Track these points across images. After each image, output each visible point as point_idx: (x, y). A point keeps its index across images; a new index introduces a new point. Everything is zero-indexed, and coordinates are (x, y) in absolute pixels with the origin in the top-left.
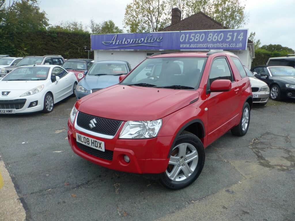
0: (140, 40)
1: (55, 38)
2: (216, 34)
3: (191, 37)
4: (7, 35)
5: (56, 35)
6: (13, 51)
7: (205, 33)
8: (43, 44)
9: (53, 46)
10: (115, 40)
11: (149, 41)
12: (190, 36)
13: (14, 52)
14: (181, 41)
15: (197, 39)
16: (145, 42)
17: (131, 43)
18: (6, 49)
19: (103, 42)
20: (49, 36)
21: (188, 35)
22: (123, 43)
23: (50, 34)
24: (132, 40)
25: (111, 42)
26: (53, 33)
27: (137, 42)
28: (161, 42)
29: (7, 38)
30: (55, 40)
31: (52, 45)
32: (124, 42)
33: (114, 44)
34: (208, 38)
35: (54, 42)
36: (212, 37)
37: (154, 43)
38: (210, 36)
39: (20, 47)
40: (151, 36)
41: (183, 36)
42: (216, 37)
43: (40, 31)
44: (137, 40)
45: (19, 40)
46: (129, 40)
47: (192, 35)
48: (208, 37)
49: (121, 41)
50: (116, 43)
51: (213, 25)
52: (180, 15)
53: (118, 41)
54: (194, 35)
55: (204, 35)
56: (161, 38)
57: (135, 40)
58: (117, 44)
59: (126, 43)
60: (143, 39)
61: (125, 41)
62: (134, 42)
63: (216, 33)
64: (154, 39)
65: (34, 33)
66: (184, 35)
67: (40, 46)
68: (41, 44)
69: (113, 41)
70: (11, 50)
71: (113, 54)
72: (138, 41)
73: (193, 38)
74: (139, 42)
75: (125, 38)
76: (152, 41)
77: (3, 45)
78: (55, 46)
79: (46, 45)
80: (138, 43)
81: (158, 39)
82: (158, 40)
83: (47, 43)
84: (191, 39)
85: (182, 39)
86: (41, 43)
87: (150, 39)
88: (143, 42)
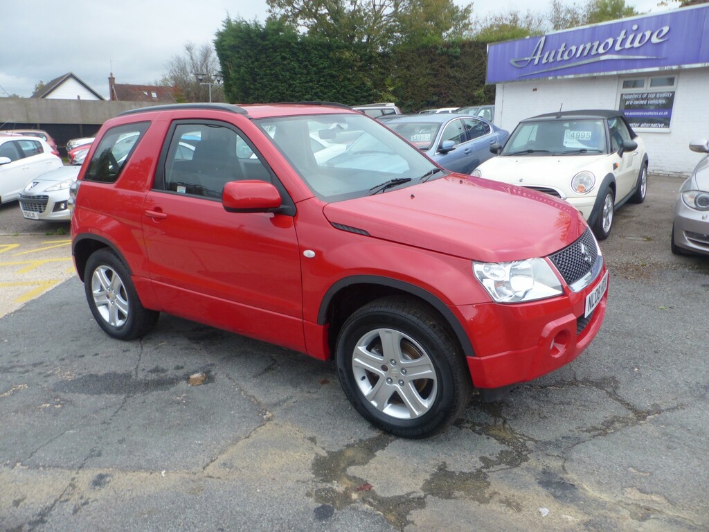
1: (456, 58)
4: (361, 62)
5: (458, 50)
6: (370, 95)
8: (429, 74)
9: (451, 78)
10: (539, 52)
11: (628, 45)
13: (371, 98)
16: (617, 48)
17: (578, 55)
18: (357, 93)
19: (512, 61)
20: (443, 54)
22: (559, 58)
23: (445, 49)
24: (581, 48)
25: (529, 59)
26: (452, 47)
27: (594, 52)
28: (665, 43)
29: (361, 69)
30: (455, 62)
31: (448, 76)
32: (562, 56)
33: (536, 62)
35: (452, 67)
37: (642, 50)
39: (384, 84)
40: (635, 27)
43: (425, 47)
44: (596, 44)
45: (383, 71)
46: (574, 48)
49: (553, 53)
50: (540, 59)
53: (547, 54)
56: (666, 29)
57: (588, 46)
58: (544, 61)
59: (566, 57)
60: (610, 41)
61: (563, 52)
62: (585, 53)
64: (643, 36)
65: (413, 52)
67: (422, 81)
68: (424, 76)
69: (535, 54)
70: (365, 94)
71: (535, 90)
72: (597, 50)
74: (601, 50)
75: (563, 45)
76: (636, 44)
77: (353, 84)
78: (454, 77)
79: (435, 76)
80: (598, 55)
81: (655, 34)
82: (655, 40)
83: (437, 71)
86: (424, 72)
87: (631, 37)
88: (611, 50)
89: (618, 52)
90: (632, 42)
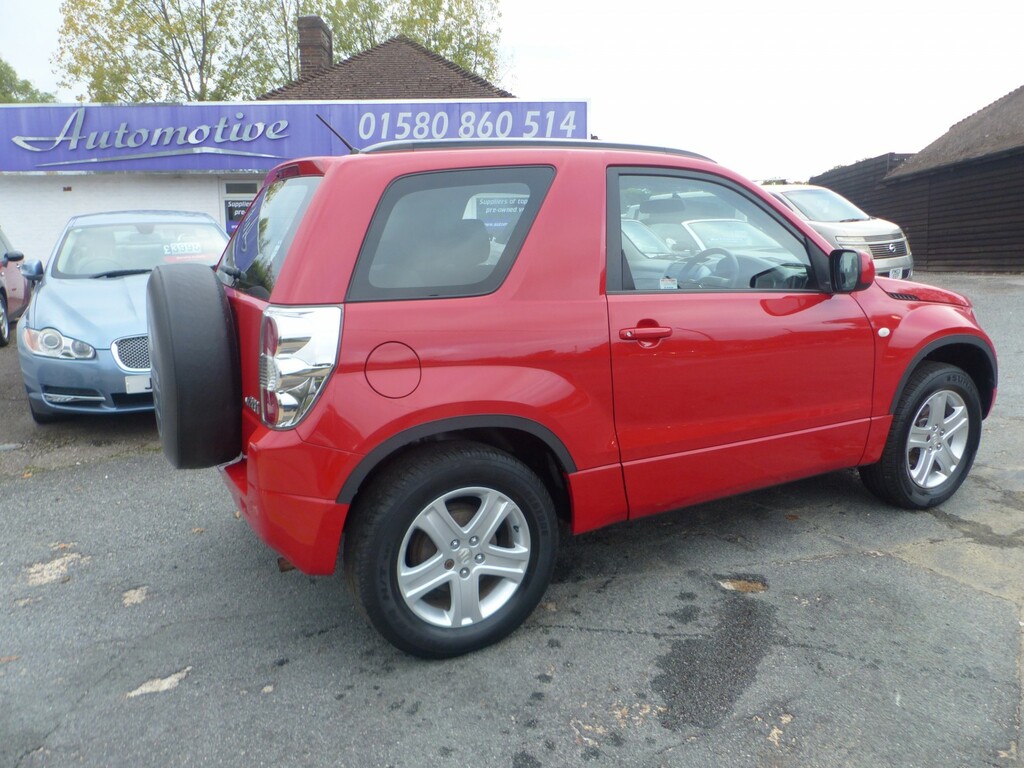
0: (196, 131)
2: (487, 114)
3: (400, 124)
7: (447, 108)
10: (77, 130)
11: (234, 137)
12: (393, 120)
14: (364, 137)
15: (421, 131)
16: (218, 138)
17: (154, 142)
19: (18, 140)
21: (386, 117)
22: (118, 144)
24: (157, 133)
25: (59, 139)
27: (180, 140)
28: (286, 140)
32: (123, 140)
33: (73, 145)
34: (461, 129)
36: (476, 125)
37: (254, 145)
38: (468, 119)
40: (240, 115)
41: (368, 120)
42: (489, 125)
44: (183, 130)
46: (145, 134)
47: (402, 115)
48: (461, 124)
49: (105, 136)
50: (81, 142)
51: (460, 85)
52: (327, 45)
53: (93, 136)
54: (409, 115)
55: (444, 115)
56: (284, 124)
57: (170, 131)
58: (89, 146)
59: (131, 143)
60: (206, 130)
61: (126, 136)
62: (167, 141)
63: (488, 110)
64: (254, 129)
66: (371, 115)
69: (69, 133)
71: (69, 189)
72: (186, 137)
73: (407, 127)
74: (192, 139)
75: (123, 126)
80: (188, 145)
81: (271, 128)
82: (271, 134)
84: (401, 130)
85: (366, 131)
87: (236, 128)
88: (209, 141)
89: (219, 145)
90: (239, 134)
